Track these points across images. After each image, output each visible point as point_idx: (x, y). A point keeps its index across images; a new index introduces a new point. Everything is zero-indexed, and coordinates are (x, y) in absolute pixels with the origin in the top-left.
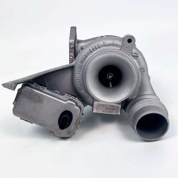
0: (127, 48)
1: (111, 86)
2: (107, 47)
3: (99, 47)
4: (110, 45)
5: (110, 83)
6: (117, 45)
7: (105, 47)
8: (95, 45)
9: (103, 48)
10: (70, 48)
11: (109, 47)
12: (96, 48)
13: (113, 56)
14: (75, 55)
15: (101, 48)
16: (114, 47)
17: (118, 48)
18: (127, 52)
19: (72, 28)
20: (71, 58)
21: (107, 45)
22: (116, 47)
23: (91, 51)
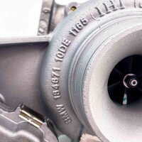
1: (125, 102)
5: (125, 96)
12: (113, 6)
14: (50, 28)
20: (42, 30)
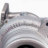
0: (44, 30)
2: (27, 26)
3: (20, 25)
4: (29, 25)
6: (35, 26)
7: (25, 26)
8: (17, 23)
9: (23, 26)
10: (1, 17)
11: (29, 26)
12: (17, 25)
13: (32, 42)
15: (21, 27)
16: (33, 27)
17: (36, 29)
18: (44, 34)
19: (6, 4)
21: (27, 25)
22: (34, 28)
23: (12, 28)
